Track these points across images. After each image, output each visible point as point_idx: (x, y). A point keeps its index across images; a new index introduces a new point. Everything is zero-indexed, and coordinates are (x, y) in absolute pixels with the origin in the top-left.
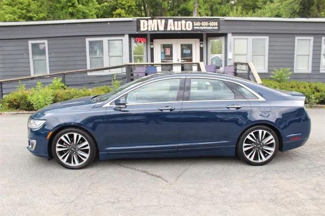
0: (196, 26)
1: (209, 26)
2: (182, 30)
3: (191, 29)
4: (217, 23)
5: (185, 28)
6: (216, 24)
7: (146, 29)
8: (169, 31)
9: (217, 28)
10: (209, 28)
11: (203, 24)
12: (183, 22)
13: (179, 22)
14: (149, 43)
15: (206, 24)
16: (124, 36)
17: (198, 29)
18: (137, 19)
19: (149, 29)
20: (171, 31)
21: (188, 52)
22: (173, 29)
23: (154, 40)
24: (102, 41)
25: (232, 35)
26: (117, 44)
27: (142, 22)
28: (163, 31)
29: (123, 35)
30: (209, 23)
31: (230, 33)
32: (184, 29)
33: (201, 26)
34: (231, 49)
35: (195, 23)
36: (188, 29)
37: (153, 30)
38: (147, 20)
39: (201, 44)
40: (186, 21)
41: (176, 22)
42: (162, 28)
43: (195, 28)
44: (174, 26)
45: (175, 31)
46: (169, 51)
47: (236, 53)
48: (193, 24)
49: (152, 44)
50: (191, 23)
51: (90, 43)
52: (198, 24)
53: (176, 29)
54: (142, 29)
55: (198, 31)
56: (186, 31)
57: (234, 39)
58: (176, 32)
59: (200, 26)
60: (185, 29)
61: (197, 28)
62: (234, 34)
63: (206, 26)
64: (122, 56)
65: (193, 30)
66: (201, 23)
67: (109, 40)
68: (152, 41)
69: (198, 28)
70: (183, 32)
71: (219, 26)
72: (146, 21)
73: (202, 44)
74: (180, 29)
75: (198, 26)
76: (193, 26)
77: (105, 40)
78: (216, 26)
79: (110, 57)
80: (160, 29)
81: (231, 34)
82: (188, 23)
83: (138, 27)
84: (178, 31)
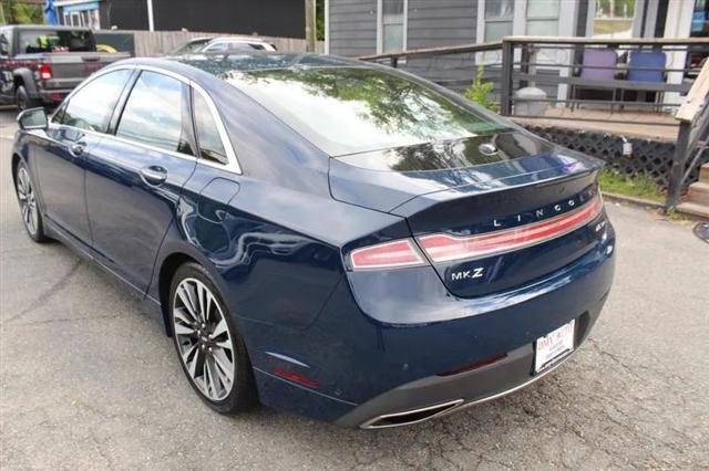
64: (557, 19)
79: (528, 20)
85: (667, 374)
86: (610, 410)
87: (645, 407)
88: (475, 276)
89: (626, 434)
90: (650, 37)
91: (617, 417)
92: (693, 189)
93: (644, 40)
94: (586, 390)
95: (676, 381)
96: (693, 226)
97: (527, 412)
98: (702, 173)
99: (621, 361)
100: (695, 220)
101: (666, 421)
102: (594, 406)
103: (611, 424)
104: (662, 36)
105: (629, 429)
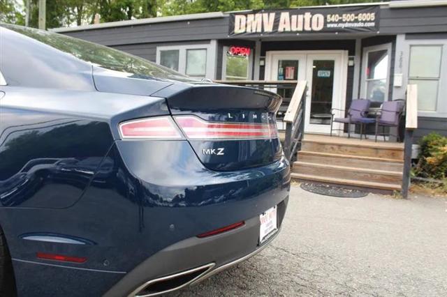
0: (331, 22)
1: (356, 21)
2: (304, 31)
3: (321, 27)
4: (373, 14)
5: (311, 26)
6: (372, 16)
7: (243, 31)
8: (282, 33)
9: (373, 24)
10: (356, 25)
11: (346, 17)
12: (308, 15)
13: (301, 17)
14: (258, 56)
15: (351, 17)
16: (209, 43)
17: (333, 28)
18: (231, 14)
19: (249, 30)
20: (284, 32)
21: (326, 74)
22: (288, 29)
23: (267, 53)
24: (178, 51)
25: (406, 39)
26: (199, 55)
27: (237, 18)
28: (270, 33)
29: (208, 41)
30: (357, 15)
31: (401, 34)
32: (307, 28)
33: (341, 21)
34: (401, 66)
35: (329, 16)
36: (315, 28)
37: (254, 31)
38: (246, 15)
39: (350, 59)
40: (313, 14)
41: (294, 17)
42: (269, 28)
43: (329, 26)
44: (291, 23)
45: (291, 32)
46: (293, 71)
47: (412, 75)
48: (325, 18)
49: (264, 59)
50: (321, 17)
51: (163, 53)
52: (335, 18)
53: (294, 29)
54: (237, 30)
55: (335, 32)
56: (312, 31)
57: (411, 46)
58: (293, 35)
59: (338, 23)
60: (310, 29)
61: (332, 25)
62: (410, 35)
63: (350, 22)
65: (325, 30)
66: (341, 16)
67: (188, 50)
68: (263, 54)
69: (335, 25)
70: (306, 34)
71: (376, 21)
72: (243, 18)
73: (352, 59)
74: (300, 29)
75: (335, 22)
76: (326, 23)
77: (182, 49)
78: (370, 21)
80: (266, 30)
81: (404, 36)
82: (315, 17)
83: (232, 28)
84: (297, 32)
85: (321, 255)
86: (296, 279)
87: (316, 274)
88: (219, 154)
89: (312, 291)
90: (257, 80)
91: (302, 282)
92: (296, 165)
93: (255, 81)
94: (276, 270)
95: (328, 258)
96: (300, 185)
97: (242, 288)
98: (298, 156)
99: (291, 252)
100: (299, 182)
101: (332, 280)
102: (285, 278)
103: (301, 287)
104: (263, 79)
105: (313, 288)
